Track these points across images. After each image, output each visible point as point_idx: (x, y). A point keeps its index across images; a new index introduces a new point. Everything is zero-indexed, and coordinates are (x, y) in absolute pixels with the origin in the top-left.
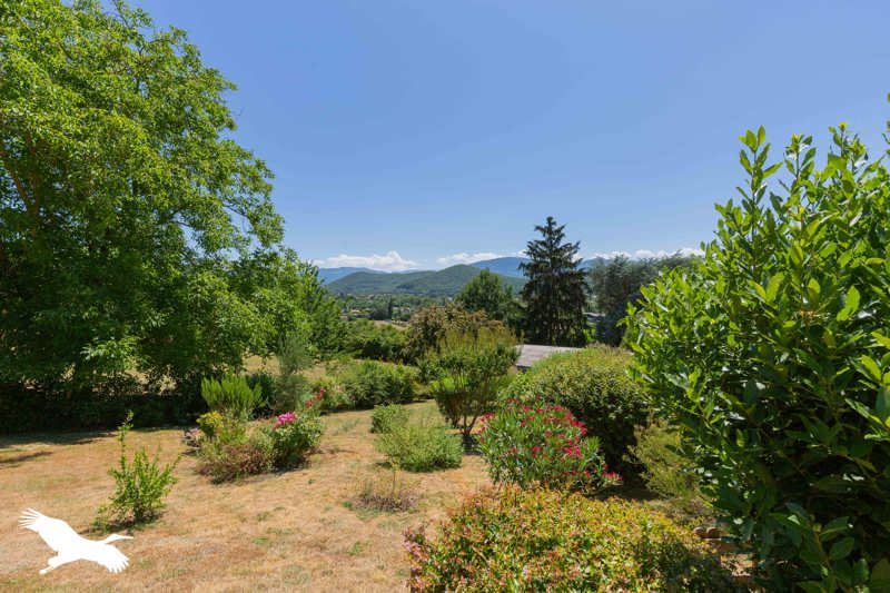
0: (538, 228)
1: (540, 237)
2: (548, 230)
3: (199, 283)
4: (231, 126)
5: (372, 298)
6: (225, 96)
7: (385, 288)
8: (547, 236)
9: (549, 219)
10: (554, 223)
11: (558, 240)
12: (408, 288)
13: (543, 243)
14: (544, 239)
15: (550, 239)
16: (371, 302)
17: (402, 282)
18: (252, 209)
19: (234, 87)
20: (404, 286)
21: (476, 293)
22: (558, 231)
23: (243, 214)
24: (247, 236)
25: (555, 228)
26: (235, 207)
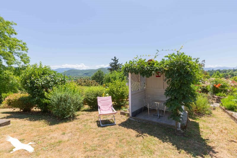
0: (112, 59)
1: (113, 62)
2: (115, 60)
3: (5, 73)
4: (15, 34)
5: (76, 77)
6: (13, 26)
7: (80, 74)
8: (115, 61)
9: (115, 57)
10: (116, 58)
11: (117, 62)
12: (87, 74)
13: (114, 63)
14: (114, 62)
15: (115, 62)
16: (75, 78)
17: (85, 72)
18: (21, 55)
19: (16, 24)
20: (85, 74)
21: (97, 76)
22: (117, 60)
23: (18, 56)
24: (20, 62)
25: (116, 59)
26: (16, 55)
